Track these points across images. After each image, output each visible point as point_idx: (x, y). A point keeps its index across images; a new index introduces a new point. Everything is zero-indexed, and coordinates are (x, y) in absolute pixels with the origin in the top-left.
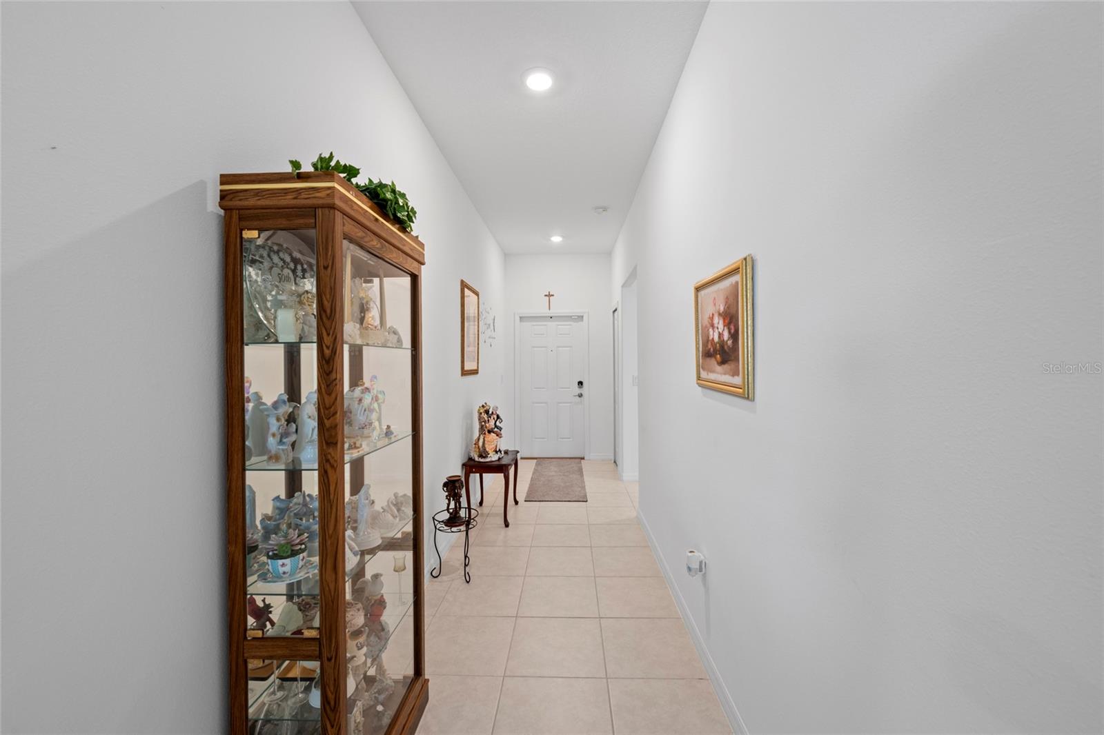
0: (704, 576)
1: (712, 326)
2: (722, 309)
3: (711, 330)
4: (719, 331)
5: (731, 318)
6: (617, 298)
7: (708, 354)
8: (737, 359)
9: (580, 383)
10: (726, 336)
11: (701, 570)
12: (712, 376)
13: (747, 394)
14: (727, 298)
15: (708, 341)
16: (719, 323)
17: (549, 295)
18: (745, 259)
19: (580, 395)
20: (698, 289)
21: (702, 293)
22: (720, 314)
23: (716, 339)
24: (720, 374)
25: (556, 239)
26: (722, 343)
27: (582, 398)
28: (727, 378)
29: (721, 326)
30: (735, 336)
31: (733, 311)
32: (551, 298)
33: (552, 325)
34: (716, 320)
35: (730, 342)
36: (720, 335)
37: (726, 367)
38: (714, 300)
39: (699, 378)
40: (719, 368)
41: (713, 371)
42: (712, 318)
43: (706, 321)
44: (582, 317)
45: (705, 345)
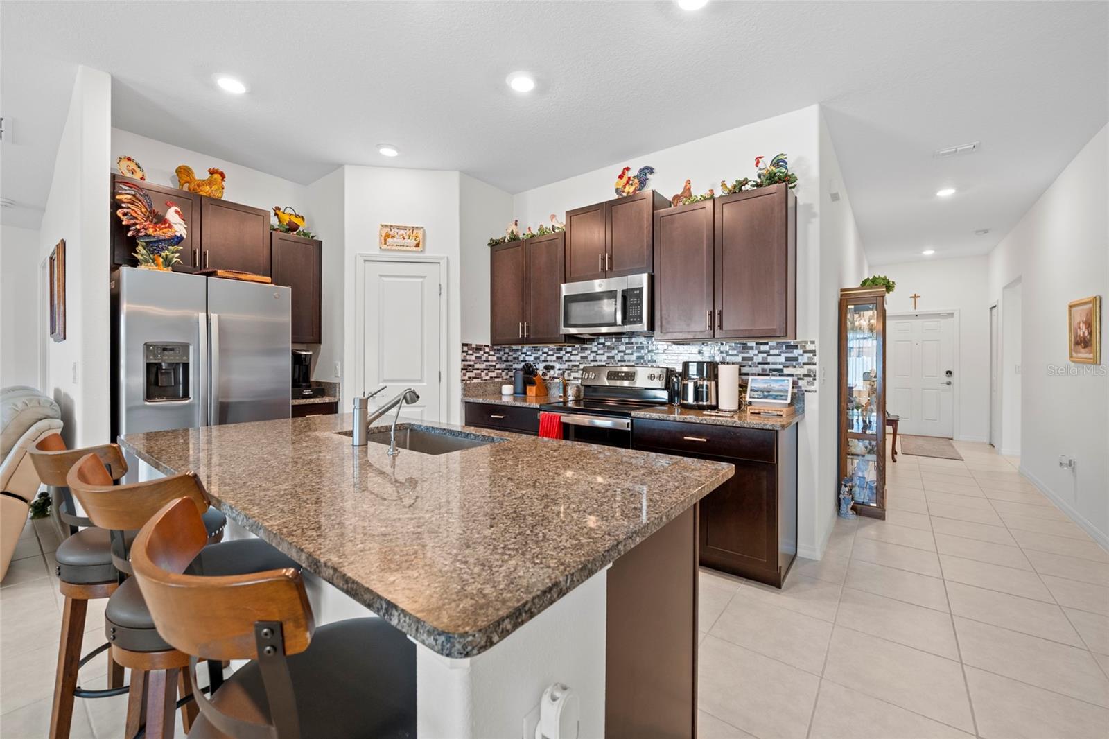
0: (1073, 469)
1: (1080, 328)
2: (1085, 319)
3: (1079, 330)
4: (1083, 331)
5: (1089, 325)
6: (996, 296)
7: (1077, 343)
8: (1091, 345)
9: (949, 373)
10: (1086, 333)
11: (1070, 465)
12: (1079, 355)
13: (1096, 361)
14: (1087, 315)
15: (1077, 336)
16: (1083, 326)
17: (915, 297)
18: (1095, 297)
19: (949, 383)
20: (1071, 307)
21: (1074, 309)
22: (1083, 322)
23: (1081, 335)
24: (1084, 354)
25: (928, 252)
26: (1084, 337)
27: (951, 386)
28: (1087, 355)
29: (1084, 328)
30: (1090, 334)
31: (1090, 321)
32: (917, 299)
33: (918, 322)
34: (1081, 325)
35: (1088, 337)
36: (1084, 333)
37: (1086, 349)
38: (1080, 315)
39: (1071, 357)
40: (1083, 351)
41: (1080, 352)
42: (1079, 324)
43: (1076, 325)
44: (953, 314)
45: (1075, 338)
